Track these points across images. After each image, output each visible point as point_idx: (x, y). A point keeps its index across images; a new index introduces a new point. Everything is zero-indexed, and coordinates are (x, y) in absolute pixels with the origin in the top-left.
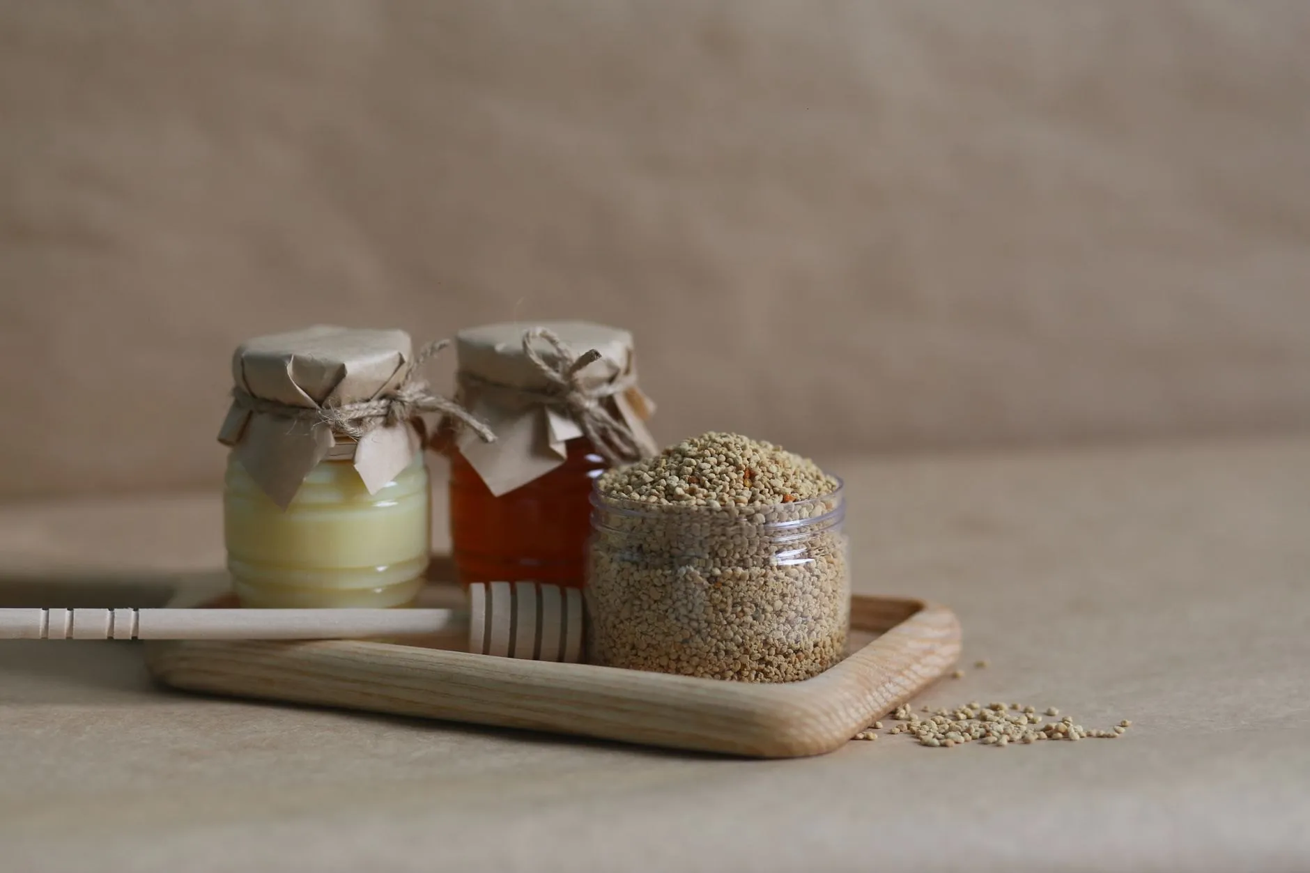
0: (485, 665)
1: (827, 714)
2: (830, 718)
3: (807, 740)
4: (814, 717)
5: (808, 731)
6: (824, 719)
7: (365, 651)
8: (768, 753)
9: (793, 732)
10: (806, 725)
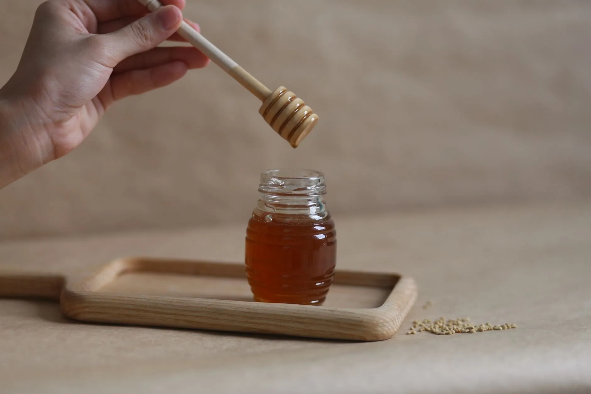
0: (234, 305)
1: (392, 321)
2: (394, 323)
3: (385, 332)
4: (387, 322)
5: (386, 329)
6: (391, 323)
7: (176, 301)
8: (368, 339)
9: (380, 329)
10: (384, 326)
